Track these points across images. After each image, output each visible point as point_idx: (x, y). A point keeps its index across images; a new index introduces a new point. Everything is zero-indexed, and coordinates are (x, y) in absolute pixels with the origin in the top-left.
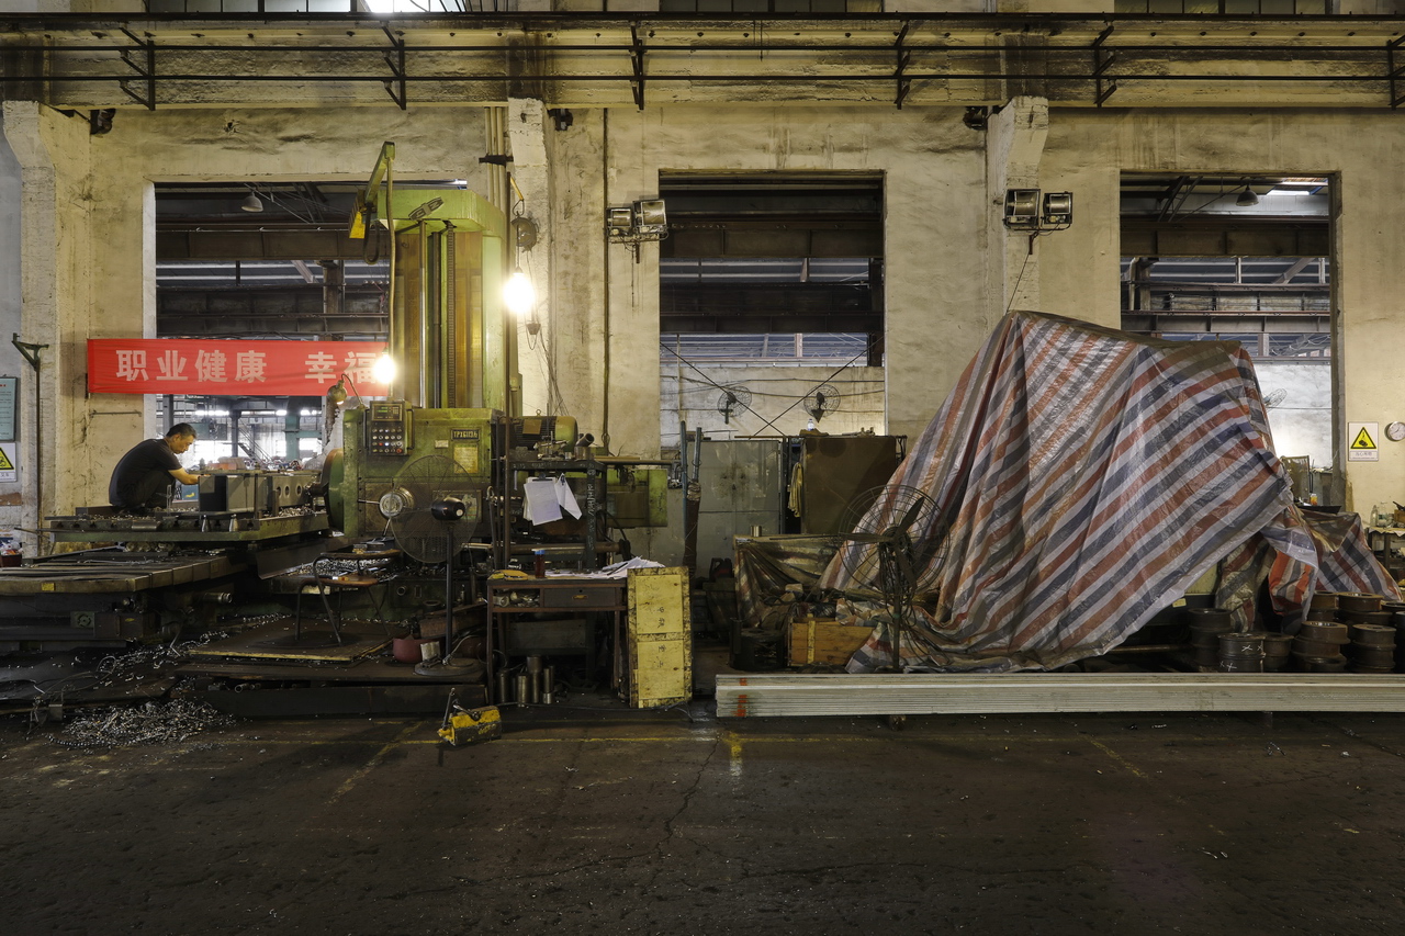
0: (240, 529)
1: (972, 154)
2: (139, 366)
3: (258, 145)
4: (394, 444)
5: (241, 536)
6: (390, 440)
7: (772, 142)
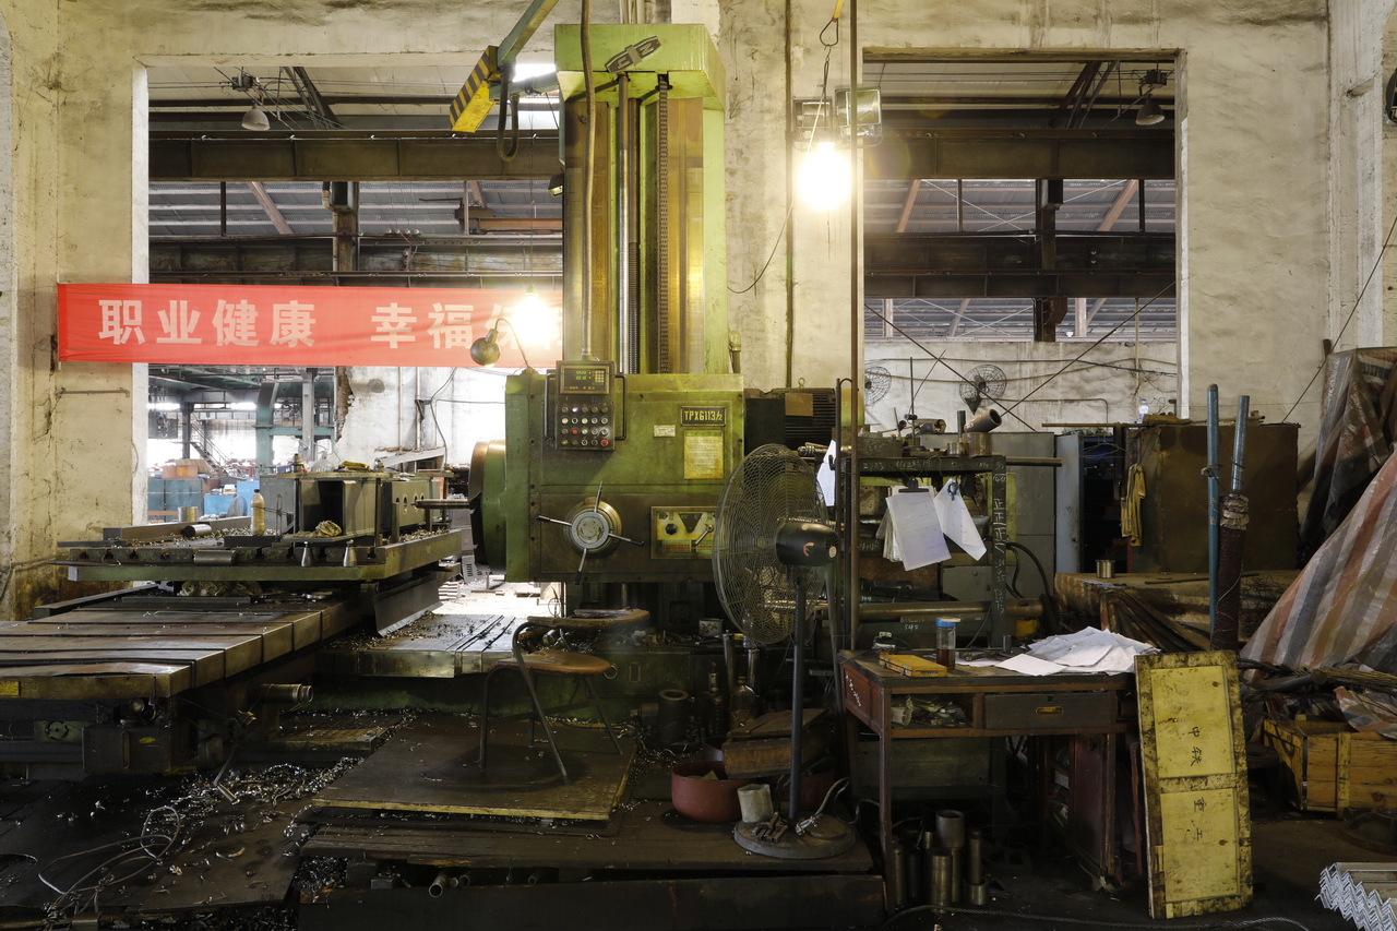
0: (360, 562)
1: (1309, 27)
2: (132, 323)
3: (296, 12)
4: (596, 432)
5: (362, 572)
6: (589, 425)
7: (1024, 11)
